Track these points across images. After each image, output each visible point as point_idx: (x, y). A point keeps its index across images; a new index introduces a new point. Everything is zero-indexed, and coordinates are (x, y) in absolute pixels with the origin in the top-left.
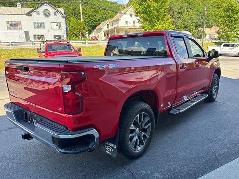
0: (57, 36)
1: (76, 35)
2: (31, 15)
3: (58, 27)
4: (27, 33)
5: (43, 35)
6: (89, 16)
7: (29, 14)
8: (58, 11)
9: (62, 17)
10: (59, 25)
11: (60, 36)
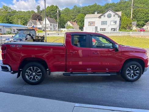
0: (113, 29)
1: (125, 28)
2: (101, 18)
3: (114, 24)
4: (96, 28)
5: (105, 29)
6: (145, 14)
7: (100, 17)
8: (117, 14)
9: (118, 17)
10: (116, 22)
11: (115, 28)
